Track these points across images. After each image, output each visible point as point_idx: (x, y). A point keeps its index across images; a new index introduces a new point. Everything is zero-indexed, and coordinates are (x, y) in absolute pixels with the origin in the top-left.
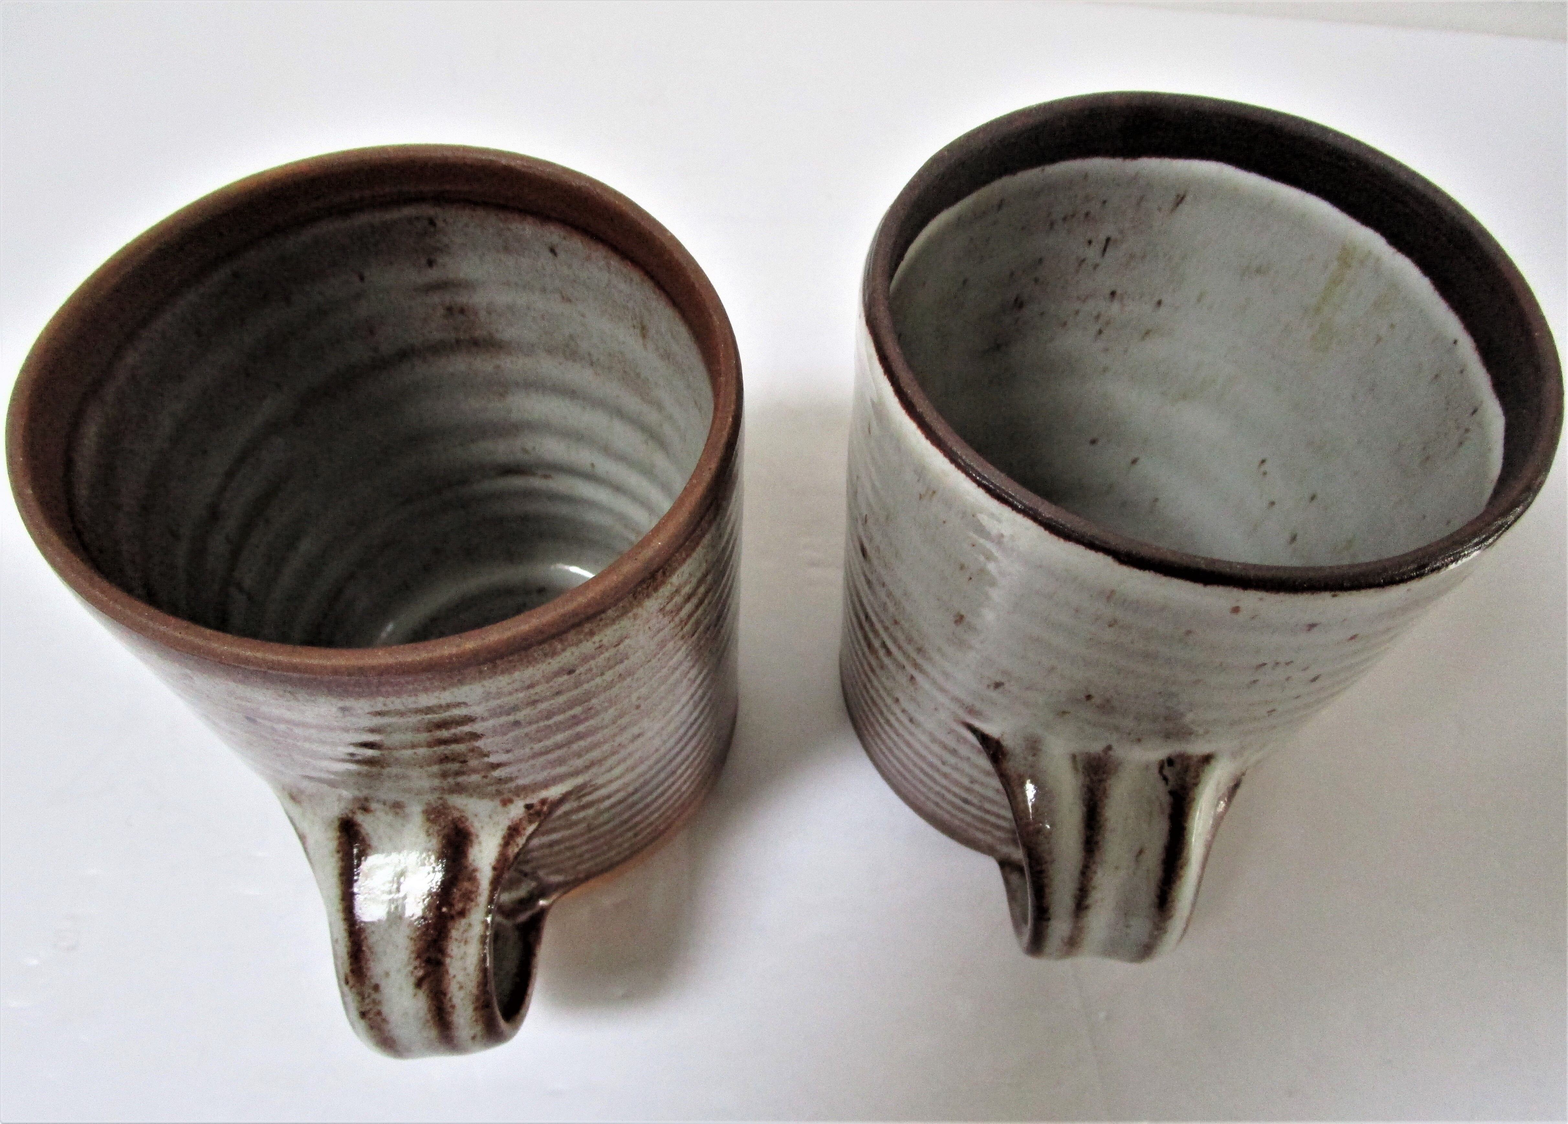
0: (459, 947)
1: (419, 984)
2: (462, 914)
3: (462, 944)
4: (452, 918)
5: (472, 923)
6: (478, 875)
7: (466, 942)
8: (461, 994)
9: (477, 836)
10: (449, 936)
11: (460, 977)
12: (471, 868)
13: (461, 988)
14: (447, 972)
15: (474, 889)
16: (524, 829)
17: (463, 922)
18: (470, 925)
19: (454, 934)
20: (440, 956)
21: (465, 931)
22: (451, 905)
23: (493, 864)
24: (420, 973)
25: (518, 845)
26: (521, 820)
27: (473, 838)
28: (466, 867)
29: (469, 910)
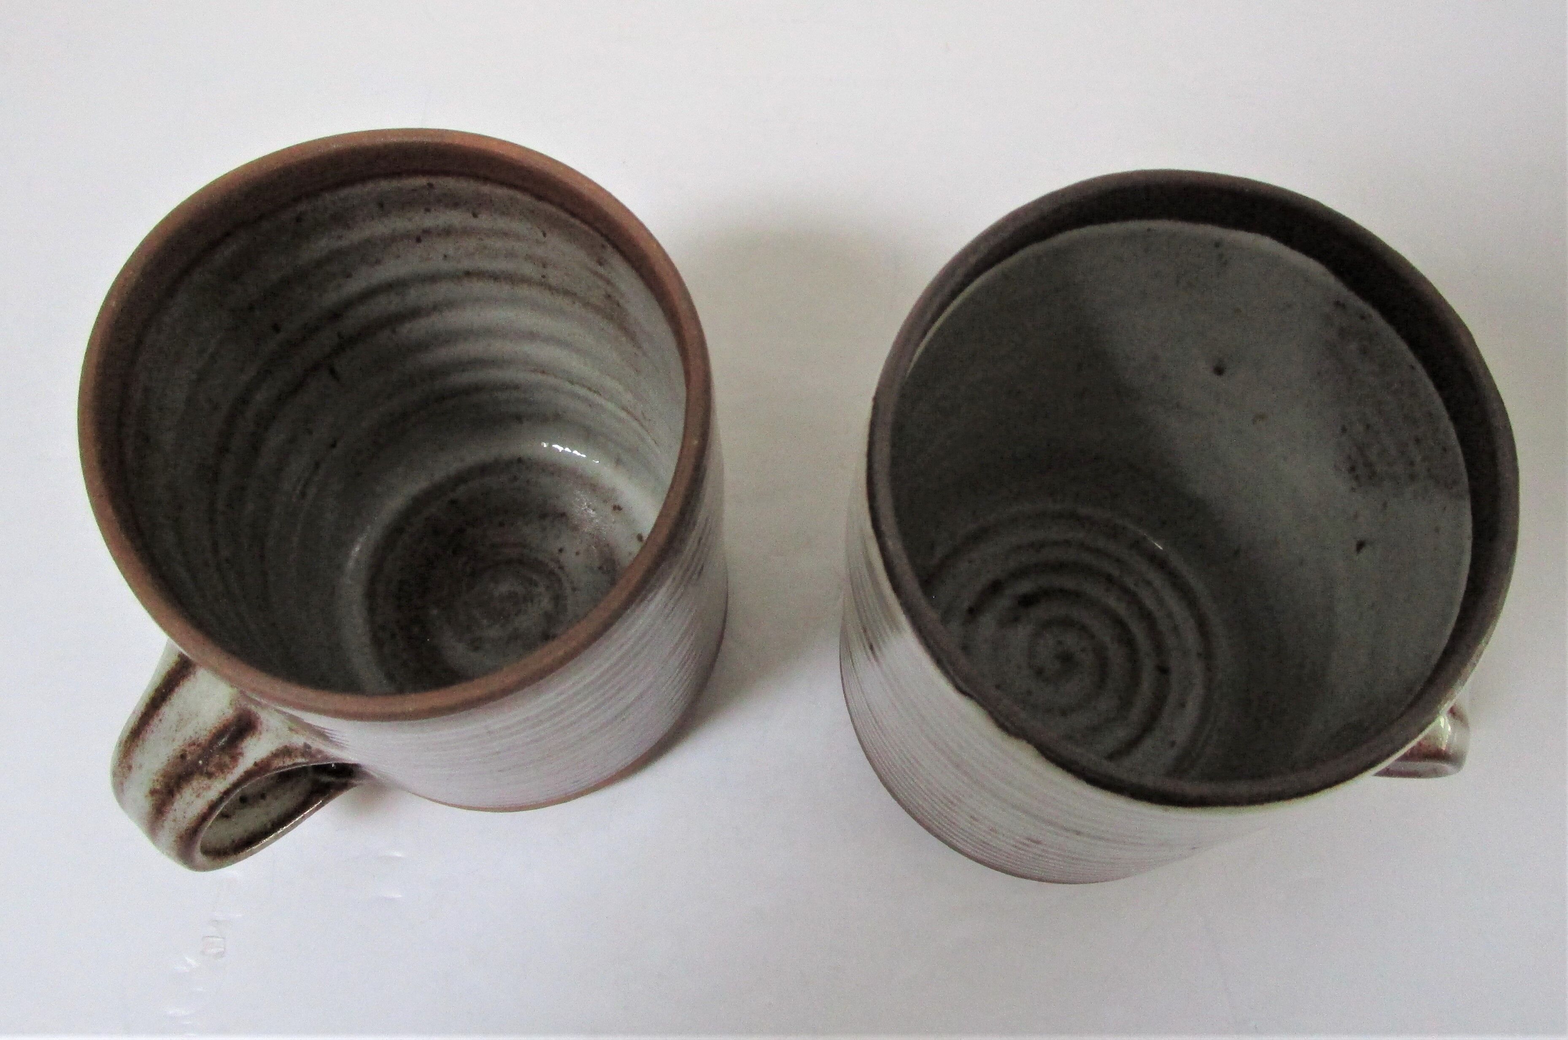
0: (191, 795)
1: (153, 792)
2: (210, 775)
3: (194, 795)
4: (201, 774)
5: (212, 787)
6: (241, 760)
7: (198, 796)
8: (172, 824)
9: (260, 733)
10: (191, 782)
11: (179, 814)
12: (239, 751)
13: (174, 820)
14: (173, 804)
15: (231, 766)
16: (296, 757)
17: (206, 782)
18: (209, 787)
19: (195, 783)
20: (175, 789)
21: (204, 789)
22: (207, 763)
23: (258, 760)
24: (158, 787)
25: (284, 762)
26: (296, 749)
27: (257, 733)
28: (236, 747)
29: (216, 777)
